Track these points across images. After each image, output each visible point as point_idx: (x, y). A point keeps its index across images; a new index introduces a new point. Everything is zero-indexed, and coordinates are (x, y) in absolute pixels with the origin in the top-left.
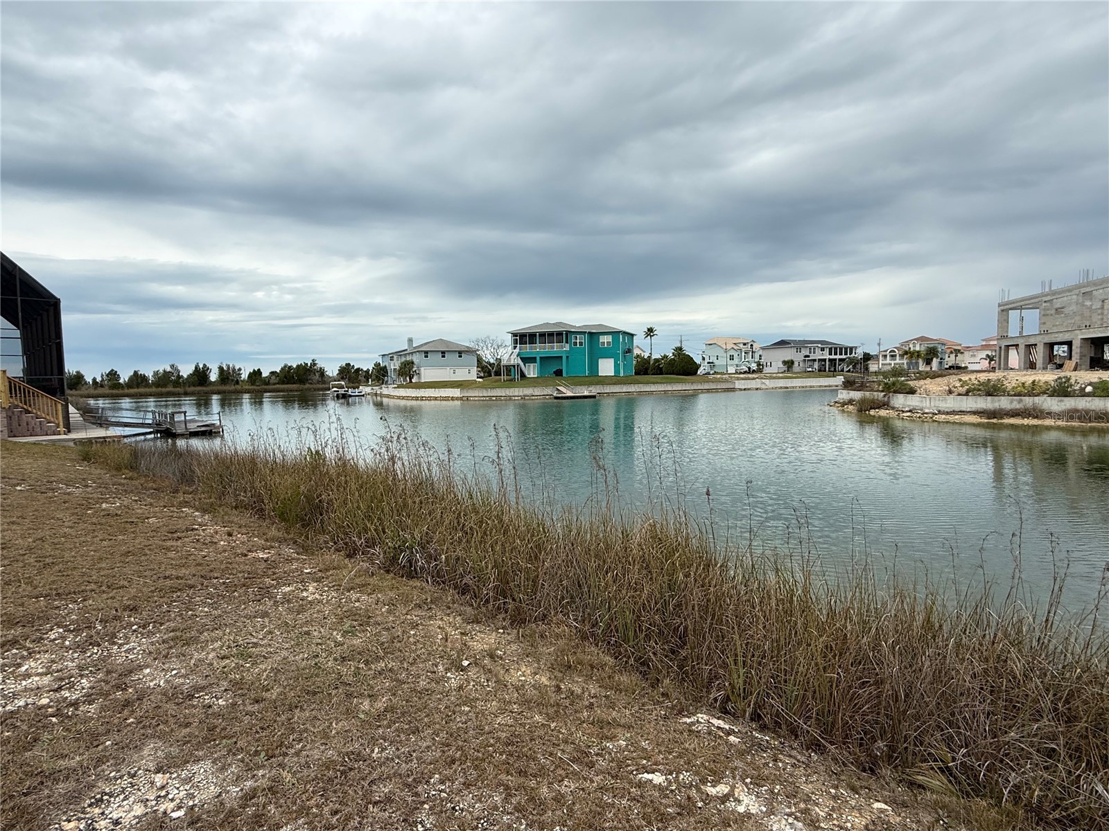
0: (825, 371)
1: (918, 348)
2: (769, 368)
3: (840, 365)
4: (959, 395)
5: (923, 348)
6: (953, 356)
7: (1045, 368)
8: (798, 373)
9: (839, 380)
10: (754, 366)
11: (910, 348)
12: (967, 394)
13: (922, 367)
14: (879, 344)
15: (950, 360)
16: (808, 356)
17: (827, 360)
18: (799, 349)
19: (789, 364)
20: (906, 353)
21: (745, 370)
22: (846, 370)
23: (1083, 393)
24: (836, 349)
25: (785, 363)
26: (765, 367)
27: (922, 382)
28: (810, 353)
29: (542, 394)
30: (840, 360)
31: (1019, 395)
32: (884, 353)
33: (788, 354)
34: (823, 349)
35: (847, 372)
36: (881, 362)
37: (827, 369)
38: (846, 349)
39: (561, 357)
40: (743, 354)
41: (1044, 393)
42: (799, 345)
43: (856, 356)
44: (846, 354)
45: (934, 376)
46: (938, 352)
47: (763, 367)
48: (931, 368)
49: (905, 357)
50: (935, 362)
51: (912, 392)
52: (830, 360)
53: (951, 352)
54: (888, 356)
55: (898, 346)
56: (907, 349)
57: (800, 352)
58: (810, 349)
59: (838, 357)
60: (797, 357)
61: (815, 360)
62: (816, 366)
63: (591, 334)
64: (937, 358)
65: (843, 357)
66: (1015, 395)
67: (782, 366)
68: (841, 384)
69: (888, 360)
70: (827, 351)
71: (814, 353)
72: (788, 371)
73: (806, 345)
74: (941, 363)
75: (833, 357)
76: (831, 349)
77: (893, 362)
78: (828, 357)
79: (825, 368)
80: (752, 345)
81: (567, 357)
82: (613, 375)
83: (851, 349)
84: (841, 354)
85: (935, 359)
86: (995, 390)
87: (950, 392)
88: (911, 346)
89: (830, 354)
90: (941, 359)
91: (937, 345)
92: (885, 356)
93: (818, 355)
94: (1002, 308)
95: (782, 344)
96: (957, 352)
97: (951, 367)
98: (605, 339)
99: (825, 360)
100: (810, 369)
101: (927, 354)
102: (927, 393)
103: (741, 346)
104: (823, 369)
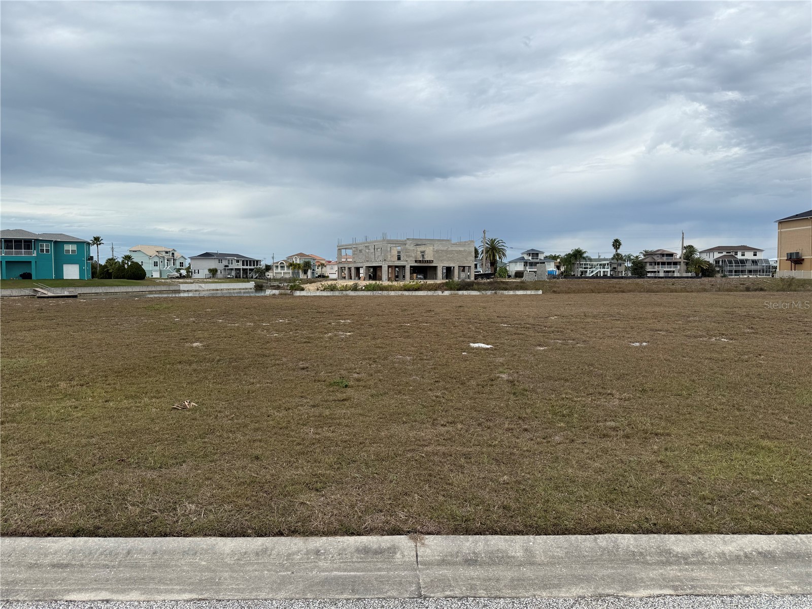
0: (240, 277)
1: (298, 262)
2: (197, 274)
3: (250, 273)
4: (321, 291)
5: (302, 262)
6: (320, 268)
7: (355, 279)
8: (220, 279)
9: (251, 285)
10: (184, 272)
11: (293, 262)
12: (324, 290)
13: (302, 276)
14: (273, 258)
15: (319, 271)
16: (227, 266)
17: (241, 270)
18: (220, 261)
19: (213, 272)
20: (291, 265)
21: (177, 276)
22: (254, 277)
23: (362, 290)
24: (247, 261)
25: (210, 270)
26: (193, 274)
27: (306, 285)
28: (229, 263)
29: (20, 295)
30: (250, 269)
31: (342, 290)
32: (276, 265)
33: (213, 264)
34: (238, 261)
35: (255, 278)
36: (275, 271)
37: (241, 276)
38: (254, 261)
39: (30, 262)
40: (166, 261)
41: (350, 290)
42: (220, 257)
43: (261, 267)
44: (254, 265)
45: (311, 282)
46: (311, 265)
47: (192, 274)
48: (307, 277)
49: (291, 268)
50: (309, 272)
51: (303, 289)
52: (243, 269)
53: (319, 266)
54: (279, 267)
55: (285, 259)
56: (291, 262)
57: (222, 263)
58: (229, 260)
59: (249, 267)
60: (219, 266)
61: (232, 269)
62: (233, 273)
63: (56, 242)
64: (311, 269)
65: (252, 267)
66: (340, 291)
67: (208, 273)
68: (253, 287)
69: (279, 270)
70: (241, 263)
71: (232, 264)
72: (213, 277)
73: (226, 258)
74: (313, 273)
75: (245, 267)
76: (243, 262)
77: (282, 272)
78: (241, 267)
79: (240, 276)
80: (173, 254)
81: (36, 262)
82: (79, 278)
83: (257, 261)
84: (250, 265)
85: (309, 270)
86: (334, 289)
87: (318, 289)
88: (294, 260)
89: (243, 265)
90: (313, 270)
91: (310, 260)
92: (277, 267)
93: (235, 265)
94: (339, 248)
95: (207, 255)
96: (323, 265)
97: (319, 276)
98: (70, 248)
99: (239, 269)
100: (229, 276)
101: (304, 266)
102: (309, 290)
103: (164, 254)
104: (238, 276)
